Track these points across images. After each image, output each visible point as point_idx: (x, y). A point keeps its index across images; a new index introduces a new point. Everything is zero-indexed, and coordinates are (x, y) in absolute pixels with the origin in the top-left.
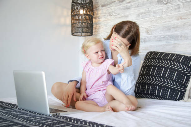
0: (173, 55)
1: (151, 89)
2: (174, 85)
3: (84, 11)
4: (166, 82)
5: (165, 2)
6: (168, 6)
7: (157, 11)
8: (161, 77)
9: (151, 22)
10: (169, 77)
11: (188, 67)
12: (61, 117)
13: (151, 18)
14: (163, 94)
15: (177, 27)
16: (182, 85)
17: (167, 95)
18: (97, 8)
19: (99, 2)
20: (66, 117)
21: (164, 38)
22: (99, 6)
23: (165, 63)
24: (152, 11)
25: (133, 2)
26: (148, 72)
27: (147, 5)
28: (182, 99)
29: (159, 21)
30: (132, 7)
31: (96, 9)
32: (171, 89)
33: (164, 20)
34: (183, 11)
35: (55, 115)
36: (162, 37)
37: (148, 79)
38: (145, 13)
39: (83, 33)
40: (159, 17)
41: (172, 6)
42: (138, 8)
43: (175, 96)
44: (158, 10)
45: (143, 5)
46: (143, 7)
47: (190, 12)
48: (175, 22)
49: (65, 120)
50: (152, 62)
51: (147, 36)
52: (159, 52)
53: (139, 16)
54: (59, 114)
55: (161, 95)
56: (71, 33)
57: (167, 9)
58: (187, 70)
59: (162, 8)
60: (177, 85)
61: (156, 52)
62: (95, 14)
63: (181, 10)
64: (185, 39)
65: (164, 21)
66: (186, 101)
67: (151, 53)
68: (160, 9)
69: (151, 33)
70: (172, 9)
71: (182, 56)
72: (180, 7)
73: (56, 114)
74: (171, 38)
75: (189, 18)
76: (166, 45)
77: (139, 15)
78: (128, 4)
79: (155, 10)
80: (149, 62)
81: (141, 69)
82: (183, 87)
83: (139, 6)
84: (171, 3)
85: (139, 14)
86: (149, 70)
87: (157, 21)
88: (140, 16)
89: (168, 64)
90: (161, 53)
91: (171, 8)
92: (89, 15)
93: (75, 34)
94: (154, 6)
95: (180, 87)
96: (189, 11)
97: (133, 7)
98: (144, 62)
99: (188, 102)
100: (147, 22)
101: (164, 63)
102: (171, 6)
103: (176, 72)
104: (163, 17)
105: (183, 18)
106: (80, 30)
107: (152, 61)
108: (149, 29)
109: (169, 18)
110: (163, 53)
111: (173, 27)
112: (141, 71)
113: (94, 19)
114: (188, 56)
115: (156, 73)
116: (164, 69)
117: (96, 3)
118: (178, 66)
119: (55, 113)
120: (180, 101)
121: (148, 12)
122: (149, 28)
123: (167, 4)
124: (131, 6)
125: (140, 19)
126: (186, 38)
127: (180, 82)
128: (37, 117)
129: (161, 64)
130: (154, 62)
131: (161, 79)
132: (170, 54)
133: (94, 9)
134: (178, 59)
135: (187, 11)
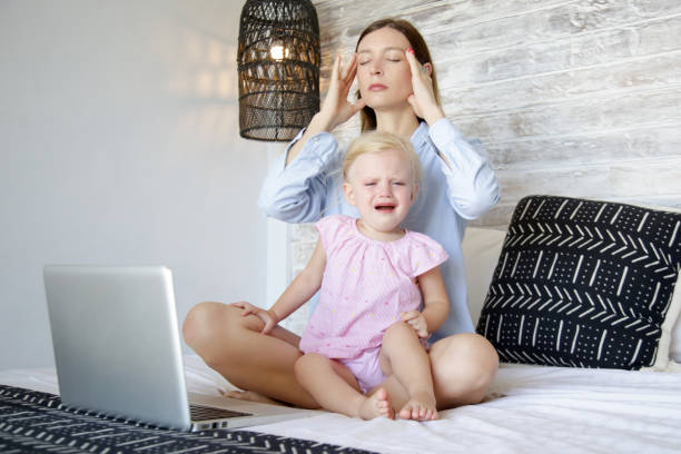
0: (612, 207)
1: (539, 330)
2: (619, 315)
3: (287, 51)
4: (593, 304)
5: (576, 23)
6: (589, 37)
7: (550, 54)
8: (574, 286)
9: (530, 90)
10: (601, 287)
11: (667, 251)
12: (235, 435)
13: (526, 79)
14: (582, 347)
15: (621, 110)
16: (646, 314)
17: (596, 349)
18: (333, 41)
19: (337, 19)
20: (253, 434)
21: (575, 147)
22: (338, 34)
23: (587, 237)
24: (532, 53)
25: (463, 20)
26: (526, 270)
27: (516, 32)
28: (647, 364)
29: (558, 87)
30: (460, 37)
31: (328, 43)
32: (610, 329)
33: (574, 86)
34: (639, 56)
35: (210, 428)
36: (567, 144)
37: (527, 295)
38: (505, 60)
39: (280, 130)
40: (557, 76)
41: (601, 38)
42: (481, 41)
43: (623, 354)
44: (553, 49)
45: (500, 30)
46: (499, 38)
47: (663, 58)
48: (615, 92)
49: (252, 445)
50: (541, 232)
51: (515, 140)
52: (564, 199)
53: (487, 71)
54: (225, 424)
55: (575, 350)
56: (238, 130)
57: (583, 48)
58: (662, 261)
59: (564, 42)
60: (628, 313)
61: (552, 198)
62: (324, 62)
63: (633, 52)
64: (648, 153)
65: (574, 89)
66: (662, 371)
67: (536, 200)
68: (562, 48)
69: (530, 130)
70: (602, 46)
71: (645, 210)
72: (631, 40)
73: (215, 425)
74: (599, 147)
75: (660, 81)
76: (585, 173)
77: (485, 65)
78: (447, 28)
79: (541, 48)
80: (528, 232)
81: (502, 259)
82: (650, 320)
83: (486, 35)
84: (598, 26)
85: (486, 62)
86: (530, 262)
87: (550, 88)
88: (491, 69)
89: (597, 239)
90: (571, 200)
91: (599, 42)
92: (306, 64)
93: (254, 133)
94: (537, 35)
95: (639, 321)
96: (659, 55)
97: (463, 36)
98: (512, 234)
99: (671, 372)
100: (515, 90)
101: (582, 237)
102: (597, 36)
103: (626, 269)
104: (572, 75)
105: (641, 78)
106: (272, 117)
107: (538, 232)
108: (522, 116)
109: (592, 78)
110: (578, 201)
111: (606, 109)
112: (500, 266)
113: (321, 80)
114: (662, 213)
115: (555, 272)
116: (582, 257)
117: (328, 21)
118: (630, 248)
119: (211, 422)
120: (643, 369)
121: (518, 58)
122: (523, 113)
123: (583, 28)
124: (459, 33)
125: (489, 81)
126: (651, 150)
127: (641, 302)
128: (146, 436)
129: (571, 241)
130: (547, 233)
131: (573, 295)
132: (602, 203)
133: (322, 44)
134: (631, 221)
135: (654, 56)
